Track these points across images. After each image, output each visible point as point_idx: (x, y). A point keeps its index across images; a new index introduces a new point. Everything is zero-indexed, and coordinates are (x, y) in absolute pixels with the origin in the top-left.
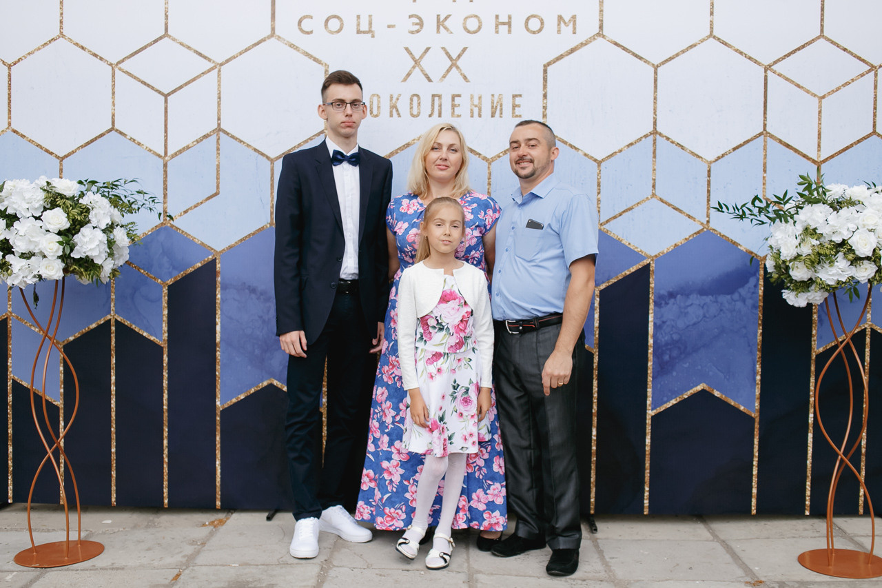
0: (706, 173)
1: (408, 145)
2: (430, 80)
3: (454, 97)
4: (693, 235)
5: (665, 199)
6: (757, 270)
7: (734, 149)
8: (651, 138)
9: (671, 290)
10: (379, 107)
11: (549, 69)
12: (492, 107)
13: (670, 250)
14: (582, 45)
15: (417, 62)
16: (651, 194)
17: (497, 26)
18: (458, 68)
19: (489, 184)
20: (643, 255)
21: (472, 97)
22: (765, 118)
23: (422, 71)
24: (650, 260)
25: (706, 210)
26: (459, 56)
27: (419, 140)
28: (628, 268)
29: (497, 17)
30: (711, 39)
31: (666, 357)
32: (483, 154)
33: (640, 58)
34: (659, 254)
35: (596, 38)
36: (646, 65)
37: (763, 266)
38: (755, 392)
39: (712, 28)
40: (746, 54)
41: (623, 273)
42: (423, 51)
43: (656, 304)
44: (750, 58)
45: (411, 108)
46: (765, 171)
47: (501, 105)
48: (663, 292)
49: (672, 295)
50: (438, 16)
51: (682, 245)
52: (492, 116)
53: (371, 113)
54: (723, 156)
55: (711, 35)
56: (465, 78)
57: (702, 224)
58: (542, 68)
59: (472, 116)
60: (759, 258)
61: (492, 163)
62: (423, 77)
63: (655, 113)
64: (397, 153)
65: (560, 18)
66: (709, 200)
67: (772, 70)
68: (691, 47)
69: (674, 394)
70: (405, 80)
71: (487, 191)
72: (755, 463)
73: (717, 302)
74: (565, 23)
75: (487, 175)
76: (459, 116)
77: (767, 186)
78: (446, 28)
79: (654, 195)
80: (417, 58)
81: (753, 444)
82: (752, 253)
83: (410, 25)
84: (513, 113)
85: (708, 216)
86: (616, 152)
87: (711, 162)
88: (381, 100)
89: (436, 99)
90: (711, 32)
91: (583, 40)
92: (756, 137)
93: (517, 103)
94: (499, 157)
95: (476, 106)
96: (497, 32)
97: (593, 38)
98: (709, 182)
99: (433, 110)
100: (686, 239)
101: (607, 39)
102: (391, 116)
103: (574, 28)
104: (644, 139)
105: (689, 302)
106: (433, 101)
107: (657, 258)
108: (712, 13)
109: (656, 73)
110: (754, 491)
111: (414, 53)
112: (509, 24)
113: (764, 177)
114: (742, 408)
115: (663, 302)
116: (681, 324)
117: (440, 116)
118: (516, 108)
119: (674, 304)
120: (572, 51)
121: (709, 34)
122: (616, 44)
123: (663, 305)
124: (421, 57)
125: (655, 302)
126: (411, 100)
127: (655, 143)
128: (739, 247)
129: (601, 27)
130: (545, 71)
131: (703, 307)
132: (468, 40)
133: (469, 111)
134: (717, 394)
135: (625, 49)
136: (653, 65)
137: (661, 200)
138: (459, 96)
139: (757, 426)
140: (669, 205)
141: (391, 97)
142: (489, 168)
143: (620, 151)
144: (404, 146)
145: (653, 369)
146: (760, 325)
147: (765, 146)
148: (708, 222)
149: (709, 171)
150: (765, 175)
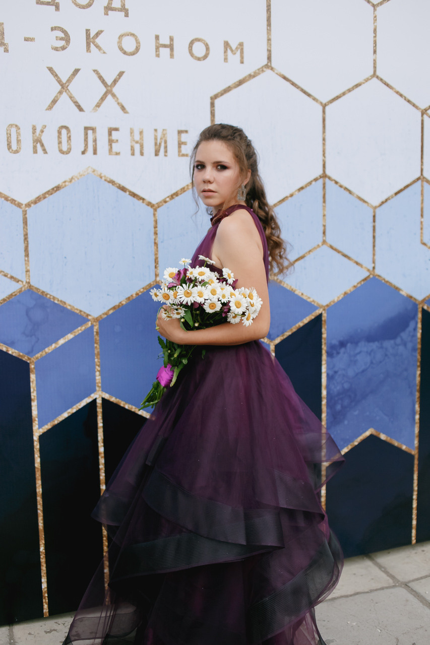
0: (371, 219)
1: (58, 188)
2: (81, 109)
3: (111, 131)
4: (361, 282)
5: (335, 246)
6: (416, 314)
7: (396, 194)
8: (321, 181)
9: (342, 339)
10: (19, 141)
11: (217, 102)
12: (156, 144)
13: (341, 298)
14: (251, 77)
15: (64, 87)
16: (321, 240)
17: (157, 49)
18: (114, 95)
19: (156, 233)
20: (316, 305)
21: (132, 132)
22: (422, 162)
23: (71, 97)
24: (321, 310)
25: (371, 256)
26: (115, 82)
27: (71, 181)
28: (301, 320)
29: (157, 37)
30: (375, 79)
31: (339, 407)
32: (148, 198)
33: (309, 95)
34: (330, 303)
35: (265, 69)
36: (314, 102)
37: (420, 310)
38: (414, 431)
39: (375, 67)
40: (405, 97)
41: (297, 325)
42: (71, 72)
43: (329, 354)
44: (409, 101)
45: (60, 143)
46: (422, 216)
47: (166, 142)
48: (335, 342)
49: (342, 344)
50: (88, 31)
51: (352, 293)
52: (157, 154)
53: (9, 147)
54: (386, 200)
55: (374, 75)
56: (123, 108)
57: (368, 270)
58: (209, 101)
59: (133, 154)
60: (417, 302)
61: (159, 210)
62: (73, 105)
63: (324, 155)
64: (45, 198)
65: (227, 45)
66: (374, 246)
67: (427, 114)
68: (357, 86)
69: (347, 442)
70: (50, 108)
71: (153, 241)
72: (415, 497)
73: (382, 347)
74: (232, 51)
75: (153, 223)
76: (118, 154)
77: (424, 231)
78: (97, 47)
79: (324, 242)
80: (64, 81)
81: (412, 479)
82: (411, 297)
83: (53, 39)
84: (179, 151)
85: (374, 262)
86: (287, 197)
87: (375, 208)
88: (22, 131)
89: (90, 132)
90: (375, 71)
91: (251, 71)
92: (414, 182)
93: (183, 140)
94: (165, 202)
95: (137, 142)
96: (158, 56)
97: (261, 70)
98: (374, 227)
99: (86, 145)
100: (354, 286)
101: (276, 72)
102: (35, 152)
103: (242, 57)
104: (314, 183)
105: (358, 350)
106: (86, 135)
107: (329, 308)
108: (375, 52)
109: (324, 112)
110: (414, 522)
111: (59, 75)
112: (171, 47)
113: (421, 222)
114: (404, 447)
115: (335, 352)
116: (351, 373)
117: (95, 153)
118: (183, 146)
119: (344, 353)
120: (241, 83)
121: (372, 73)
122: (285, 78)
123: (335, 355)
124: (69, 80)
125: (327, 352)
126: (60, 133)
127: (324, 187)
128: (401, 292)
129: (269, 58)
130: (212, 105)
131: (370, 354)
132: (125, 63)
133: (130, 148)
134: (383, 437)
135: (293, 84)
136: (321, 103)
137: (331, 247)
138: (116, 129)
139: (416, 462)
140: (339, 252)
141: (34, 129)
142: (154, 215)
143: (291, 195)
144: (53, 189)
145: (327, 420)
146: (418, 366)
147: (422, 191)
148: (374, 268)
149: (374, 216)
150: (422, 220)
